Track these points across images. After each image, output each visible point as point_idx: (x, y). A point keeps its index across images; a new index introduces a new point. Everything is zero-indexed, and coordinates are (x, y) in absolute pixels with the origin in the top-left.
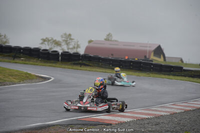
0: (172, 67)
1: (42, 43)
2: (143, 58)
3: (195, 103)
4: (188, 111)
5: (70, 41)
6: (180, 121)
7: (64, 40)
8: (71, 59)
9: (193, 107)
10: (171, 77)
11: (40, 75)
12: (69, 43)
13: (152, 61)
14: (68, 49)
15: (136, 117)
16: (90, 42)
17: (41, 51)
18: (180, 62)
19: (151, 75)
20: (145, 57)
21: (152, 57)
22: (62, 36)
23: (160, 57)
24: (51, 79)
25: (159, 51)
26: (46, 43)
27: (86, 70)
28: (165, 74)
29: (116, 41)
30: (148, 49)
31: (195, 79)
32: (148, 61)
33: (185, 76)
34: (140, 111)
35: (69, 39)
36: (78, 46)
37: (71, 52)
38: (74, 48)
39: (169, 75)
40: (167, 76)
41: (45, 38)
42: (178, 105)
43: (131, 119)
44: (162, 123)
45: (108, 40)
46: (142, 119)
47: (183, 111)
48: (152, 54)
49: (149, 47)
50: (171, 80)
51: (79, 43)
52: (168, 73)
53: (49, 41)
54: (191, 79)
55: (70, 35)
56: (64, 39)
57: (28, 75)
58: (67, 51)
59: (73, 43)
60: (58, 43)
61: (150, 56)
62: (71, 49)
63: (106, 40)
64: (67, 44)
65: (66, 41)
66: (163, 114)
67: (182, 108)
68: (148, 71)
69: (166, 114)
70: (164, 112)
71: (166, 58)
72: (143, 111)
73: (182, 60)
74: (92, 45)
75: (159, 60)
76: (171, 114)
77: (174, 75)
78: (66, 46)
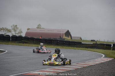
0: (75, 42)
2: (59, 38)
3: (89, 62)
4: (85, 67)
5: (17, 29)
6: (81, 73)
7: (13, 29)
8: (17, 40)
9: (88, 65)
10: (75, 48)
13: (64, 39)
14: (15, 34)
15: (56, 72)
16: (28, 29)
18: (80, 39)
19: (64, 47)
20: (60, 37)
21: (64, 37)
22: (12, 27)
23: (69, 37)
25: (68, 33)
26: (2, 30)
27: (26, 46)
28: (72, 47)
29: (43, 28)
30: (62, 32)
31: (89, 49)
32: (62, 39)
33: (83, 47)
34: (58, 68)
35: (16, 28)
36: (21, 32)
37: (17, 35)
38: (19, 33)
40: (73, 48)
41: (1, 28)
42: (79, 64)
45: (39, 28)
48: (64, 35)
49: (62, 31)
50: (75, 50)
51: (21, 30)
53: (4, 29)
54: (87, 49)
55: (16, 26)
56: (12, 28)
58: (15, 35)
60: (9, 31)
61: (63, 36)
62: (17, 34)
63: (37, 28)
64: (15, 31)
65: (14, 29)
66: (71, 69)
67: (82, 65)
68: (62, 45)
69: (73, 69)
70: (71, 68)
71: (72, 38)
73: (81, 38)
74: (29, 31)
75: (68, 39)
76: (75, 69)
77: (77, 47)
78: (14, 32)
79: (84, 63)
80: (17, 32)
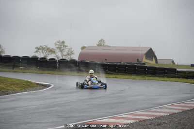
0: (166, 69)
1: (36, 52)
4: (186, 111)
5: (64, 48)
7: (57, 48)
9: (191, 107)
10: (166, 79)
11: (40, 83)
12: (63, 50)
13: (144, 64)
14: (62, 56)
15: (138, 119)
16: (83, 48)
17: (39, 59)
18: (172, 64)
19: (146, 78)
20: (138, 60)
21: (145, 60)
22: (56, 44)
23: (152, 60)
24: (51, 86)
25: (150, 54)
26: (40, 51)
28: (159, 77)
29: (108, 46)
30: (140, 52)
31: (189, 80)
32: (140, 64)
33: (179, 77)
34: (141, 113)
35: (62, 46)
36: (72, 53)
38: (68, 54)
39: (164, 77)
40: (161, 78)
42: (176, 106)
43: (134, 121)
44: (164, 123)
45: (101, 46)
46: (144, 120)
47: (181, 111)
48: (144, 57)
49: (141, 50)
50: (165, 82)
51: (72, 50)
52: (161, 75)
53: (43, 48)
54: (185, 80)
55: (63, 42)
56: (57, 46)
57: (29, 84)
58: (61, 58)
59: (67, 50)
60: (52, 51)
61: (142, 59)
62: (65, 55)
63: (98, 45)
64: (61, 51)
65: (60, 48)
66: (162, 114)
67: (180, 108)
68: (143, 74)
69: (165, 114)
70: (163, 112)
71: (158, 61)
72: (144, 113)
73: (173, 62)
74: (85, 51)
75: (151, 63)
77: (168, 77)
78: (60, 53)
79: (183, 105)
80: (65, 53)
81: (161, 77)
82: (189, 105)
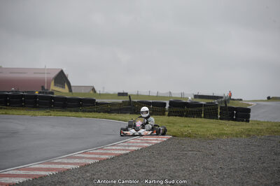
0: (80, 100)
3: (114, 148)
9: (112, 154)
10: (80, 114)
13: (52, 93)
18: (92, 92)
19: (52, 113)
20: (43, 87)
21: (53, 88)
23: (64, 87)
25: (61, 78)
28: (71, 111)
30: (46, 76)
31: (113, 116)
33: (99, 112)
34: (37, 166)
39: (77, 111)
40: (74, 114)
42: (90, 153)
43: (25, 179)
46: (41, 177)
47: (98, 161)
48: (53, 83)
49: (48, 73)
50: (80, 119)
52: (75, 109)
54: (107, 115)
61: (49, 86)
66: (69, 167)
67: (97, 156)
68: (47, 108)
69: (74, 167)
71: (73, 88)
73: (93, 90)
75: (62, 91)
76: (81, 167)
77: (84, 111)
79: (101, 151)
81: (74, 111)
82: (109, 152)
